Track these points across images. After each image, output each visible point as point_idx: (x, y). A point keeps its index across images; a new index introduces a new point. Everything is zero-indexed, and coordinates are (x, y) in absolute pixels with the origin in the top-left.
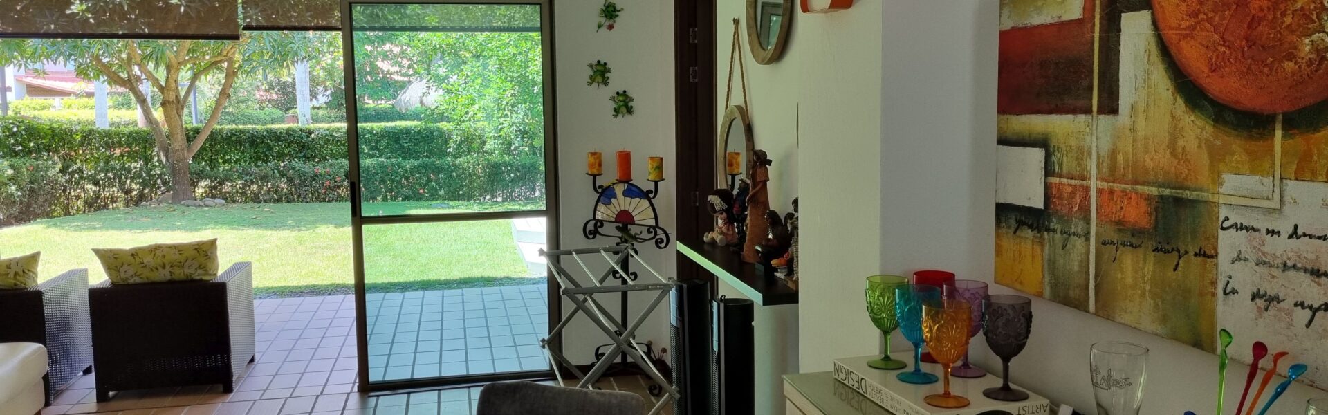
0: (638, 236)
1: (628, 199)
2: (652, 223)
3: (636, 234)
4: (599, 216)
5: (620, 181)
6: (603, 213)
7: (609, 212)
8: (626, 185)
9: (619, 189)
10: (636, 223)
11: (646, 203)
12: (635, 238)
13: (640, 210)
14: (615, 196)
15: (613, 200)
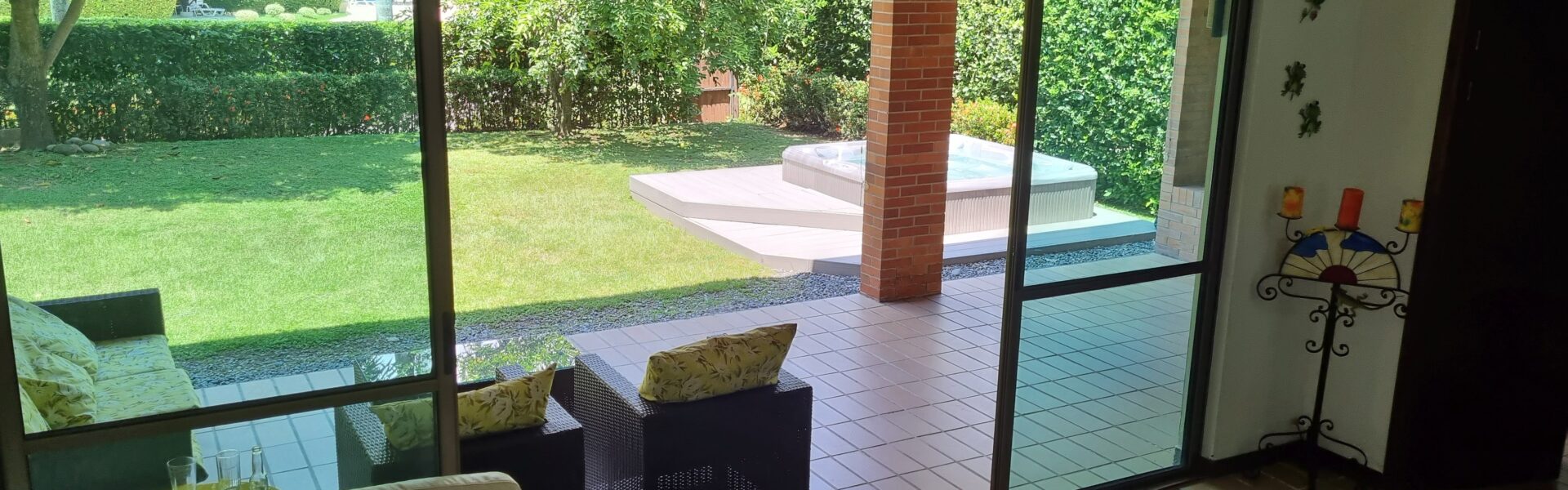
0: (1362, 301)
1: (1349, 253)
2: (1393, 284)
3: (1359, 298)
4: (1287, 270)
5: (1340, 227)
6: (1298, 264)
7: (1309, 267)
8: (1348, 235)
9: (1334, 241)
10: (1359, 283)
11: (1384, 259)
12: (1358, 303)
13: (1369, 268)
14: (1325, 246)
15: (1319, 252)
